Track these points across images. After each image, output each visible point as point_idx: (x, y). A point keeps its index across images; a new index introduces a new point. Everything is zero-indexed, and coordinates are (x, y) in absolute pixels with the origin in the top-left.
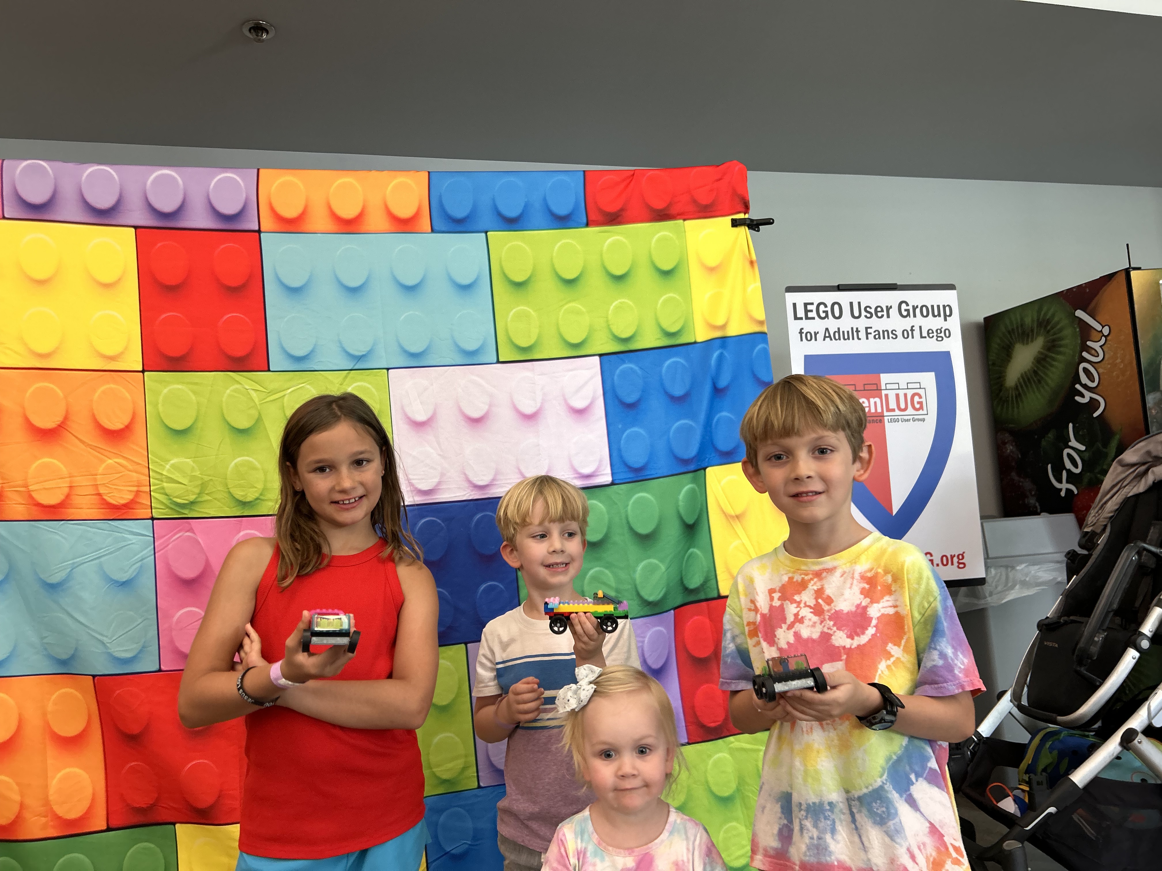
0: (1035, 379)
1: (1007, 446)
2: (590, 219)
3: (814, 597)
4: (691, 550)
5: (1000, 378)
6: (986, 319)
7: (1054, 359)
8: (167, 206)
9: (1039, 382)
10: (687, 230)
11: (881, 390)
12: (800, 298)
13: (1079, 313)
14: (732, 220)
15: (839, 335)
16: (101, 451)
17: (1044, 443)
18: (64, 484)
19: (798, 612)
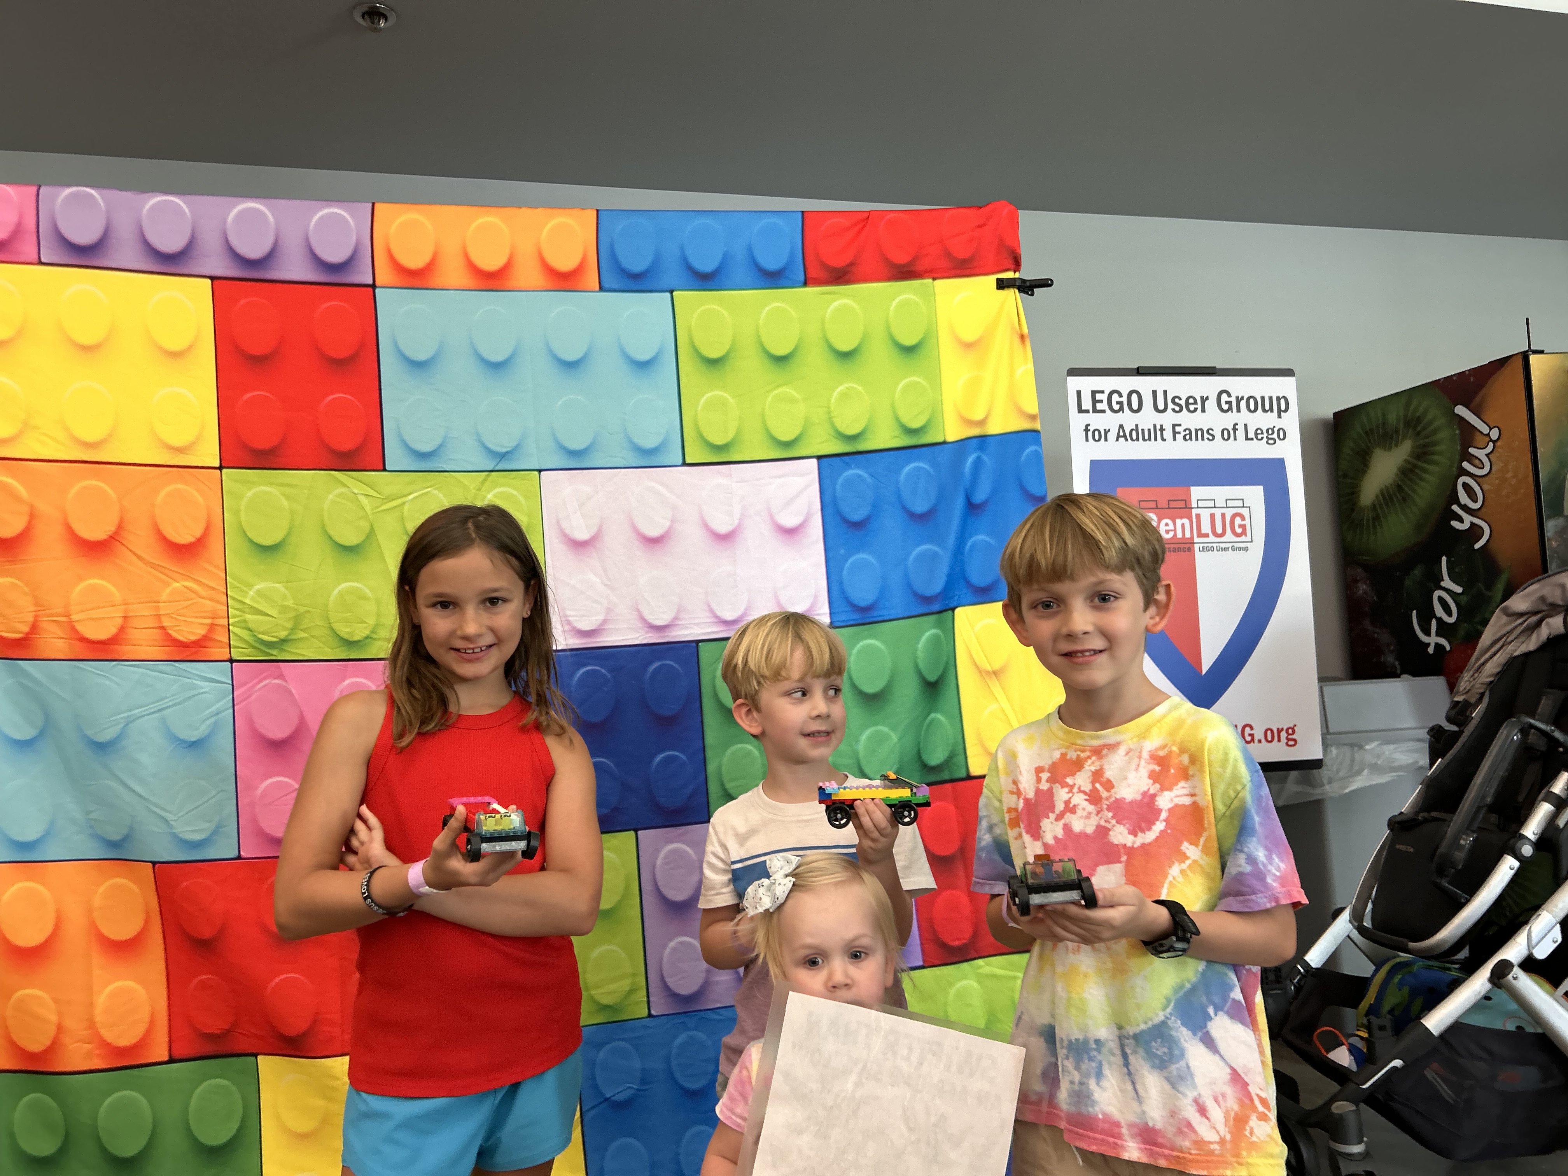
0: (1399, 496)
1: (1359, 584)
2: (809, 275)
3: (1090, 780)
4: (933, 715)
5: (1353, 493)
6: (1335, 414)
7: (1425, 471)
8: (254, 250)
9: (1404, 499)
10: (937, 291)
11: (1191, 508)
12: (1087, 384)
13: (1460, 410)
14: (998, 279)
15: (1136, 434)
16: (166, 571)
17: (1408, 582)
18: (118, 613)
19: (1070, 798)
